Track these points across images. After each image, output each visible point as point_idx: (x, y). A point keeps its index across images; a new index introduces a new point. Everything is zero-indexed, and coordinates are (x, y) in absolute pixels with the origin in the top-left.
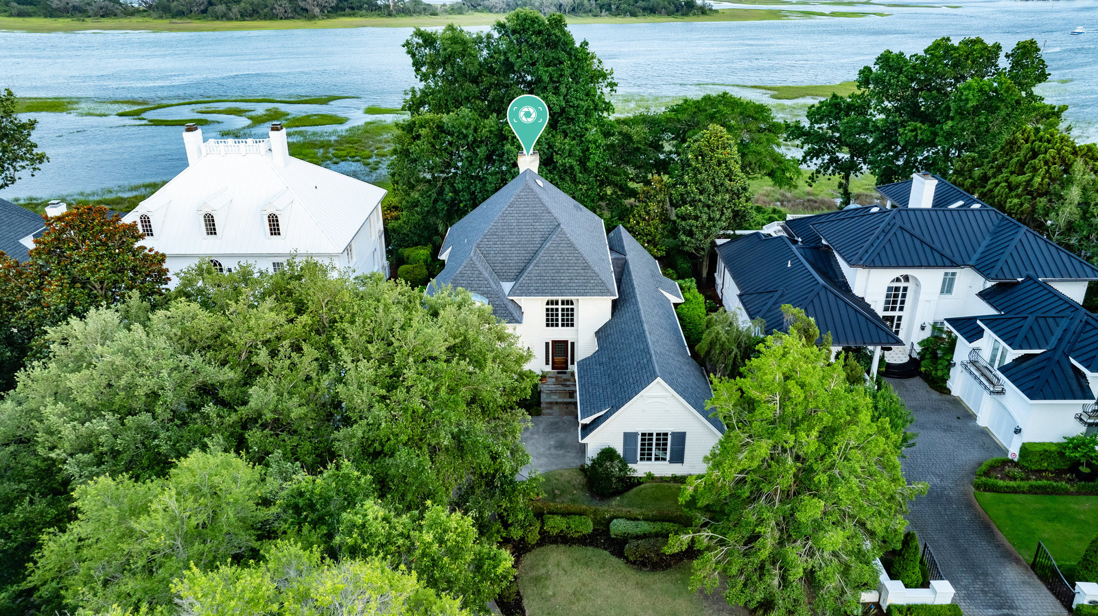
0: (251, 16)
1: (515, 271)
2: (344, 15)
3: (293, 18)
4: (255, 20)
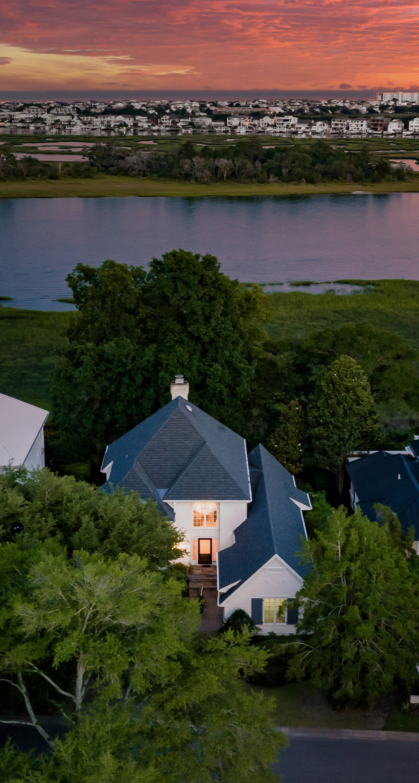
1: (169, 480)
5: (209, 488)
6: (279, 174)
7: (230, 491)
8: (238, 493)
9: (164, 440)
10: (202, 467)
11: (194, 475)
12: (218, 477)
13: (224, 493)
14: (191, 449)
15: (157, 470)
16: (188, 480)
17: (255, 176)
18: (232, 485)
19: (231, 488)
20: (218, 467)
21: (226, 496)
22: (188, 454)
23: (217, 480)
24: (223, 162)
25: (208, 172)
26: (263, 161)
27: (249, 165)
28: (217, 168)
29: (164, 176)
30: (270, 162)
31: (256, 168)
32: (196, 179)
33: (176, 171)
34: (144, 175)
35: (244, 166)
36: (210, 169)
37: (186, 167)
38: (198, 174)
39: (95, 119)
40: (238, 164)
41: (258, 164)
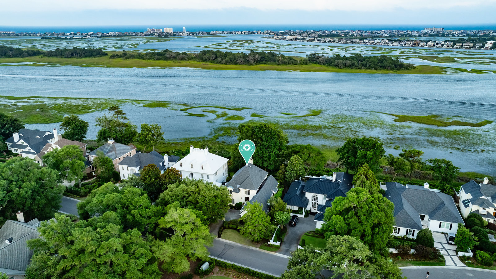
0: (229, 63)
1: (241, 183)
2: (262, 63)
3: (244, 64)
4: (230, 64)
5: (248, 186)
6: (366, 66)
7: (252, 188)
8: (255, 188)
9: (242, 173)
10: (248, 181)
11: (246, 183)
12: (250, 184)
13: (250, 188)
15: (238, 180)
16: (244, 184)
17: (358, 66)
20: (251, 182)
22: (246, 178)
24: (348, 62)
25: (342, 65)
26: (361, 61)
27: (356, 63)
28: (346, 64)
29: (329, 65)
32: (339, 67)
33: (333, 64)
34: (324, 64)
36: (343, 64)
37: (336, 63)
38: (340, 65)
39: (321, 39)
41: (359, 62)
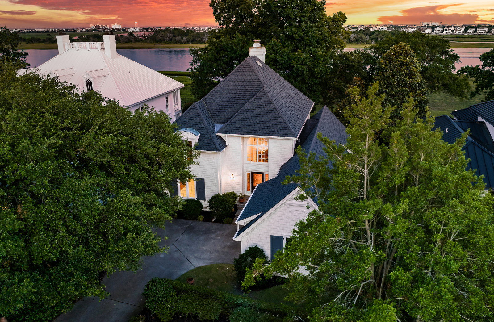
1: (226, 117)
5: (259, 125)
7: (278, 128)
8: (285, 131)
9: (229, 84)
10: (256, 106)
11: (248, 113)
12: (269, 116)
13: (273, 130)
14: (251, 92)
15: (218, 108)
16: (241, 117)
17: (366, 41)
18: (282, 123)
19: (280, 126)
20: (271, 107)
21: (274, 132)
22: (248, 97)
23: (267, 118)
26: (370, 36)
27: (364, 36)
30: (372, 36)
31: (367, 38)
35: (361, 37)
40: (359, 36)
41: (368, 37)
